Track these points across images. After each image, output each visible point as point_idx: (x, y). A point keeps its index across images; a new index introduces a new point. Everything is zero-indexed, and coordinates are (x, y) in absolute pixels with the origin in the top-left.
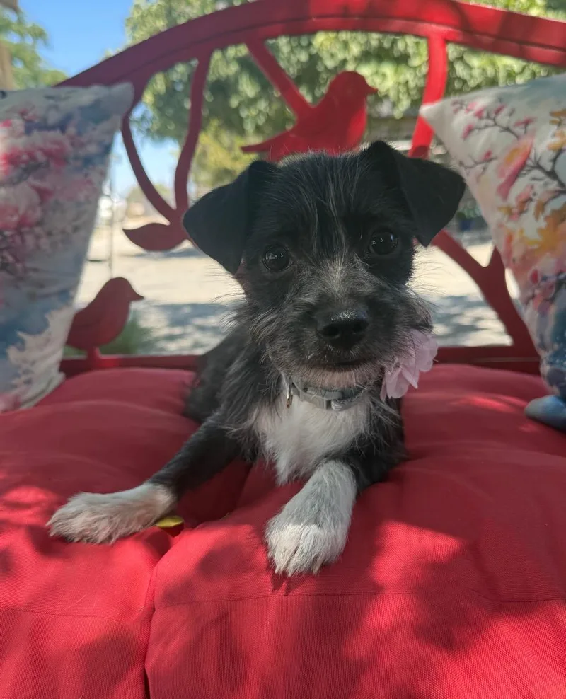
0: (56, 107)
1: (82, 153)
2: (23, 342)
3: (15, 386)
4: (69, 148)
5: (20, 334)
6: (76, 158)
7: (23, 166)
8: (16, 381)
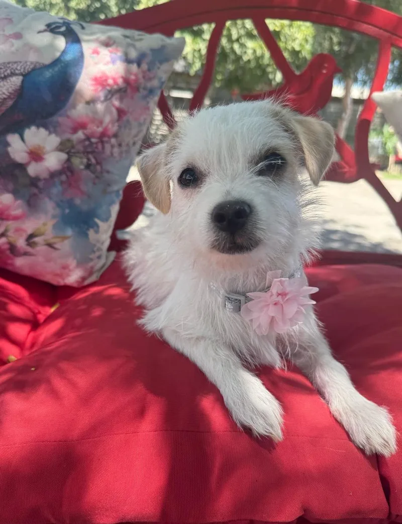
0: (134, 46)
1: (149, 85)
2: (98, 226)
3: (91, 260)
4: (142, 80)
5: (97, 220)
6: (145, 89)
7: (108, 88)
8: (92, 256)
